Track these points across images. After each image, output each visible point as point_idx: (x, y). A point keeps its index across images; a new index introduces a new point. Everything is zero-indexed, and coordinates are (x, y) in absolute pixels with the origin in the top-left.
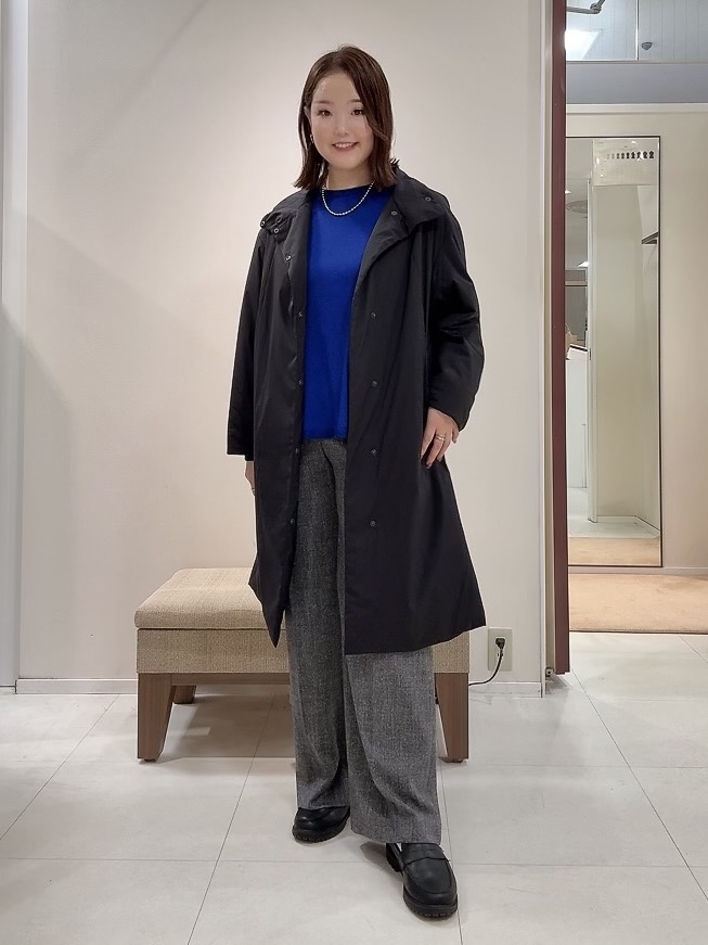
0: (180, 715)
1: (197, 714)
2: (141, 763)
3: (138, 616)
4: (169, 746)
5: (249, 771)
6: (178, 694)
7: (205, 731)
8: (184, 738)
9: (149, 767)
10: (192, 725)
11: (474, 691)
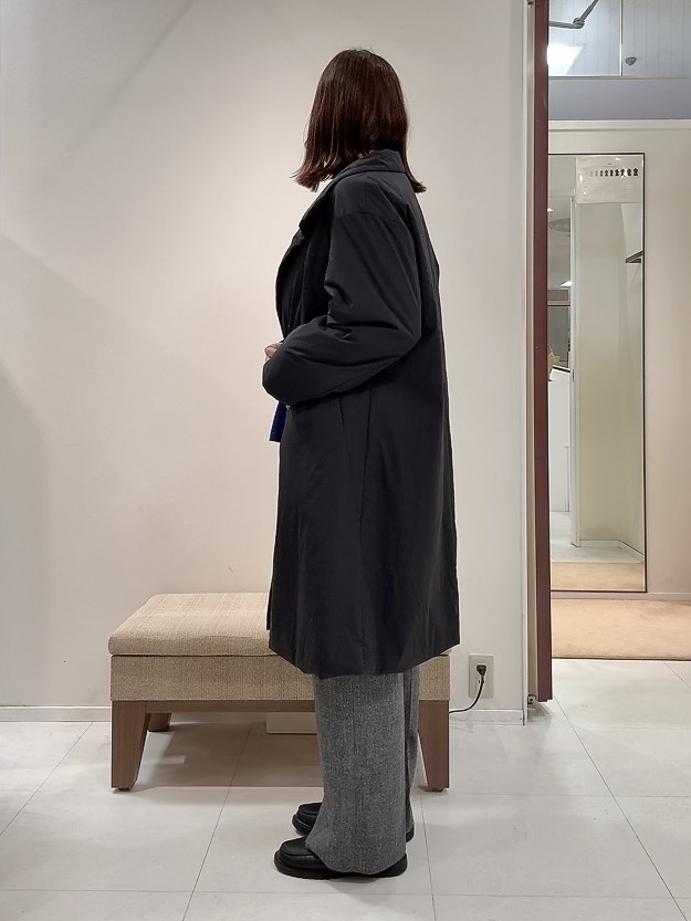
0: (155, 742)
1: (172, 743)
2: (115, 792)
3: (112, 642)
4: (143, 776)
5: (225, 800)
6: (153, 720)
7: (181, 760)
8: (159, 766)
9: (123, 797)
10: (168, 753)
11: (455, 719)
